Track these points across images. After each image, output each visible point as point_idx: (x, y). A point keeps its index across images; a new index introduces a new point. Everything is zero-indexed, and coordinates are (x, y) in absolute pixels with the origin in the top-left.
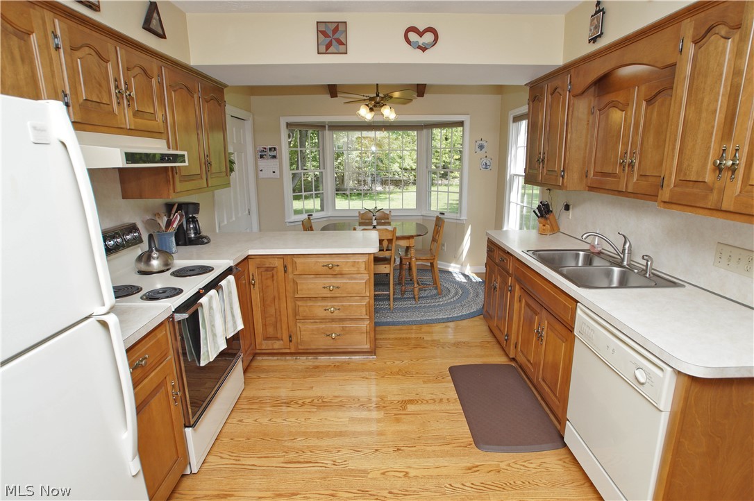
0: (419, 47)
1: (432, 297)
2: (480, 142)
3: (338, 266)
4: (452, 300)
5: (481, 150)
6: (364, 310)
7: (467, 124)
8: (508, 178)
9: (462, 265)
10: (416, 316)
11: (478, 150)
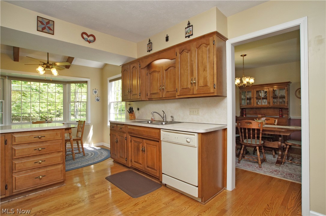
0: (88, 41)
1: (81, 157)
2: (95, 90)
3: (44, 136)
4: (91, 156)
5: (95, 93)
6: (60, 158)
7: (89, 83)
8: (109, 104)
9: (89, 144)
10: (77, 165)
11: (94, 93)
